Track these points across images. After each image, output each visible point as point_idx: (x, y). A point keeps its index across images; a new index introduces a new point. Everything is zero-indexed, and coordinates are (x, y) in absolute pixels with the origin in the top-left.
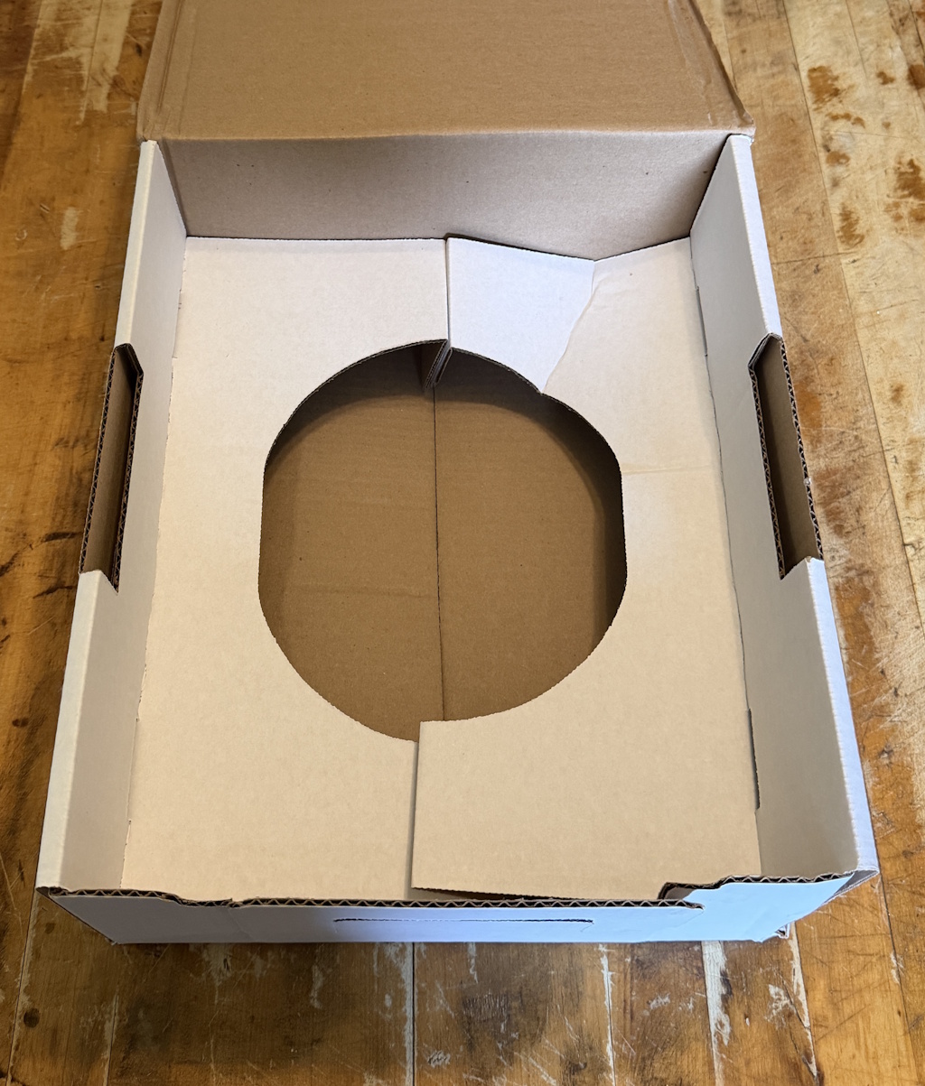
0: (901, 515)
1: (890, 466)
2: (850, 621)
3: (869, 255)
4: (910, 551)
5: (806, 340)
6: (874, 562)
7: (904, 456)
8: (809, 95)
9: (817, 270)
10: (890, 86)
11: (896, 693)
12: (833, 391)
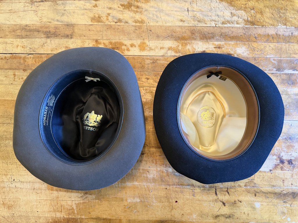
0: (209, 25)
1: (199, 26)
2: (231, 39)
3: (147, 19)
4: (217, 26)
5: (169, 36)
6: (219, 33)
7: (196, 22)
8: (100, 24)
9: (151, 31)
10: (98, 5)
11: (245, 34)
12: (181, 33)
